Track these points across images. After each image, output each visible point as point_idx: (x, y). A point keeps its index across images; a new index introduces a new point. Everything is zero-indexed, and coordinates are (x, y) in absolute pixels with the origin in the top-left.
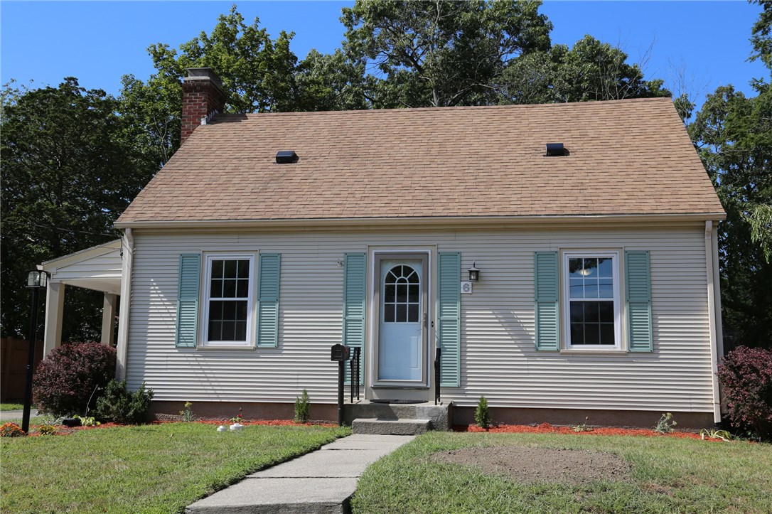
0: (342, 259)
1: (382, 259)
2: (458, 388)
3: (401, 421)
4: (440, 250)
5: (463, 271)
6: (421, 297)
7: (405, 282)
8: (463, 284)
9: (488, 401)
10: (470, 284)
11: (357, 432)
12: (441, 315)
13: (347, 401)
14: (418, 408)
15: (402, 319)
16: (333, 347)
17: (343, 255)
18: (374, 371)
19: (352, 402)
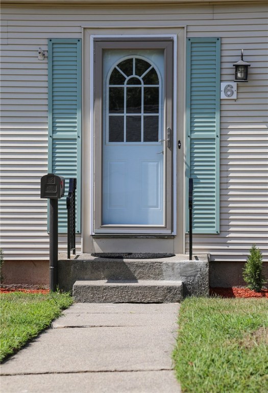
0: (45, 48)
1: (104, 48)
2: (217, 235)
3: (141, 283)
4: (190, 35)
5: (224, 65)
6: (163, 105)
7: (139, 83)
8: (223, 85)
9: (263, 254)
10: (234, 85)
11: (80, 301)
12: (192, 131)
13: (62, 255)
14: (166, 264)
15: (134, 137)
16: (43, 178)
17: (46, 42)
18: (95, 213)
19: (69, 257)
